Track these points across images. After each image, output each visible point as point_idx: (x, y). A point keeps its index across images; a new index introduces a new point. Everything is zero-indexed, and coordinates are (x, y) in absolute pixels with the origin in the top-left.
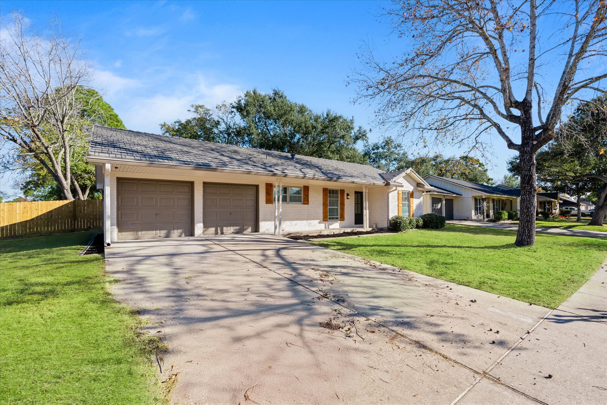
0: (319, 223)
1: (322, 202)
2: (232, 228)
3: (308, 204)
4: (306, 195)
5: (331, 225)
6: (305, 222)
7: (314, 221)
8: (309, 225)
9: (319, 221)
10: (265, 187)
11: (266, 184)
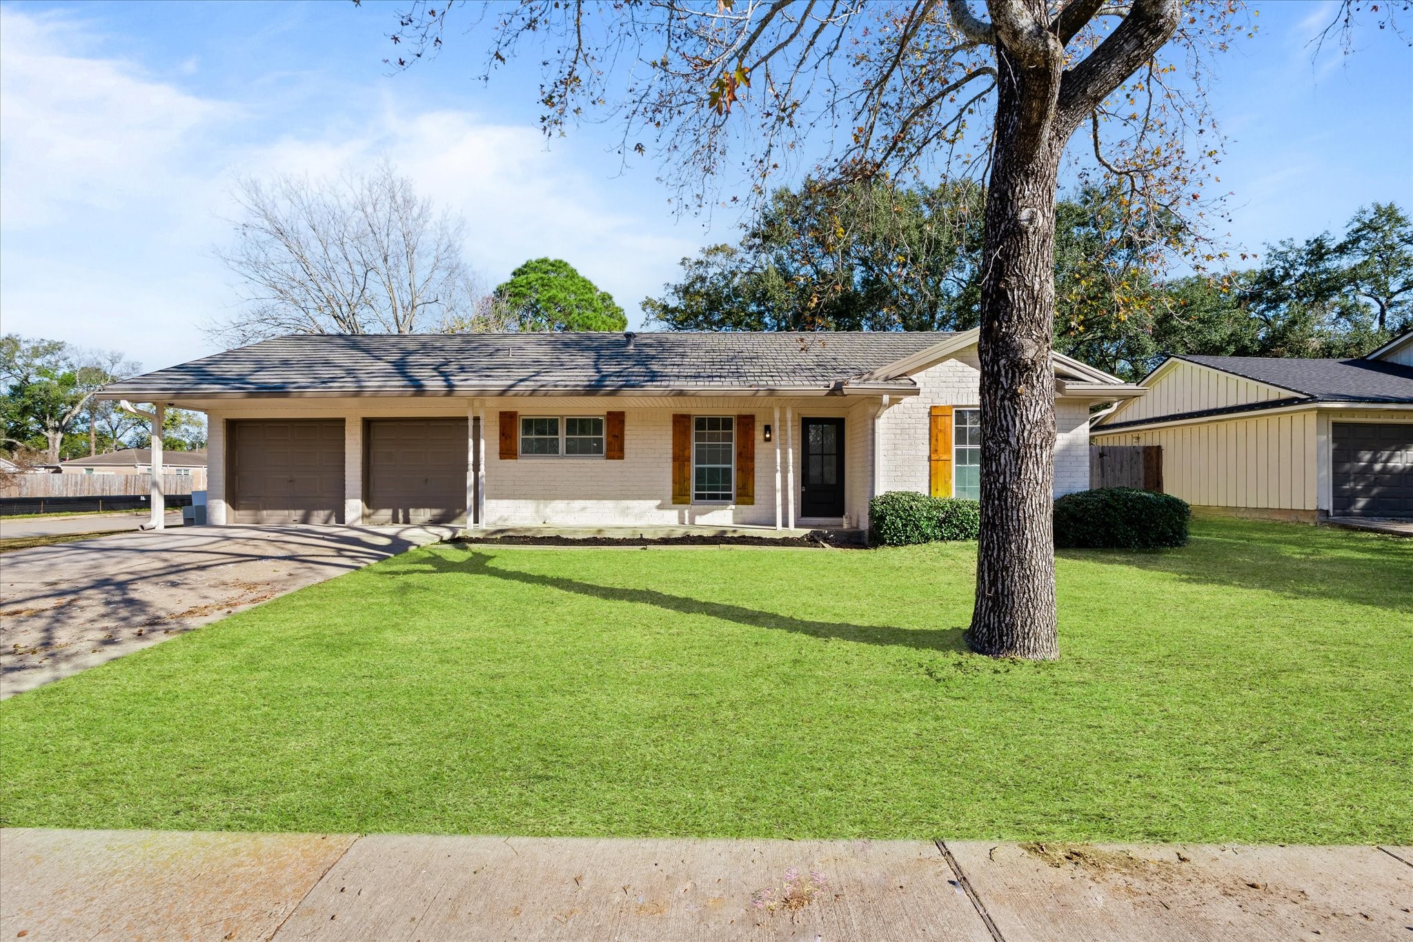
0: (660, 507)
1: (671, 451)
2: (428, 511)
3: (622, 458)
4: (615, 436)
5: (701, 514)
6: (609, 504)
7: (643, 502)
8: (624, 512)
9: (659, 502)
10: (498, 419)
11: (501, 413)
